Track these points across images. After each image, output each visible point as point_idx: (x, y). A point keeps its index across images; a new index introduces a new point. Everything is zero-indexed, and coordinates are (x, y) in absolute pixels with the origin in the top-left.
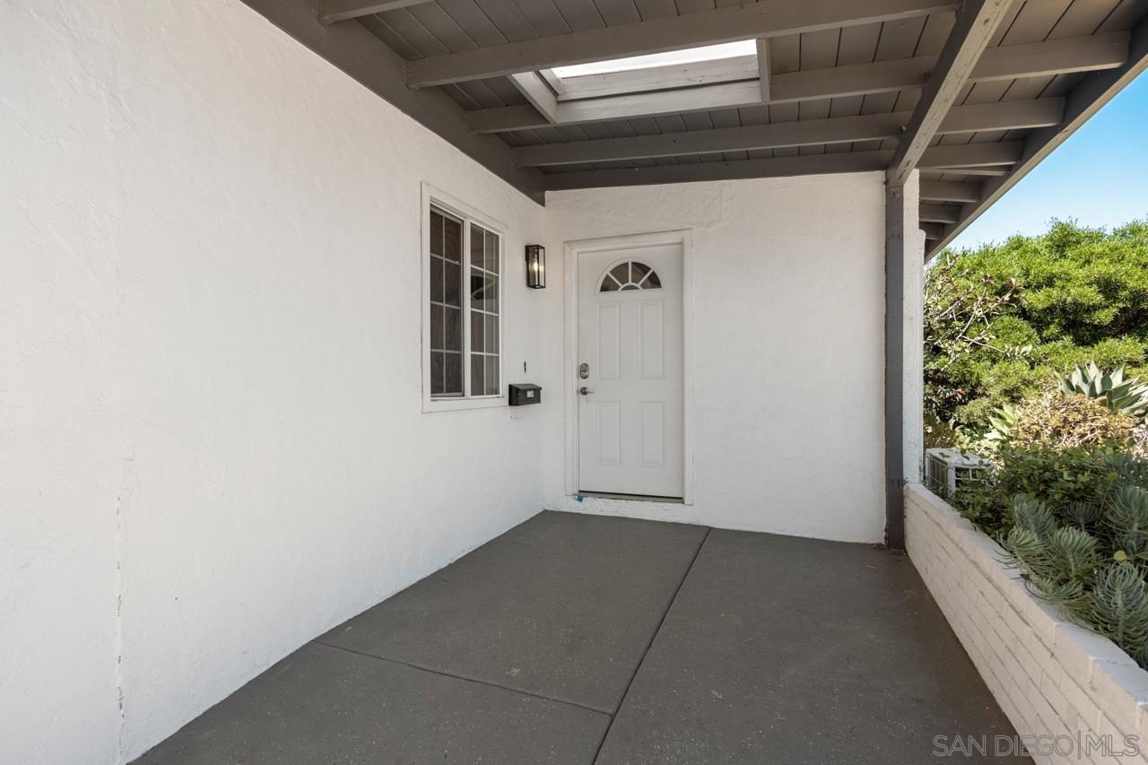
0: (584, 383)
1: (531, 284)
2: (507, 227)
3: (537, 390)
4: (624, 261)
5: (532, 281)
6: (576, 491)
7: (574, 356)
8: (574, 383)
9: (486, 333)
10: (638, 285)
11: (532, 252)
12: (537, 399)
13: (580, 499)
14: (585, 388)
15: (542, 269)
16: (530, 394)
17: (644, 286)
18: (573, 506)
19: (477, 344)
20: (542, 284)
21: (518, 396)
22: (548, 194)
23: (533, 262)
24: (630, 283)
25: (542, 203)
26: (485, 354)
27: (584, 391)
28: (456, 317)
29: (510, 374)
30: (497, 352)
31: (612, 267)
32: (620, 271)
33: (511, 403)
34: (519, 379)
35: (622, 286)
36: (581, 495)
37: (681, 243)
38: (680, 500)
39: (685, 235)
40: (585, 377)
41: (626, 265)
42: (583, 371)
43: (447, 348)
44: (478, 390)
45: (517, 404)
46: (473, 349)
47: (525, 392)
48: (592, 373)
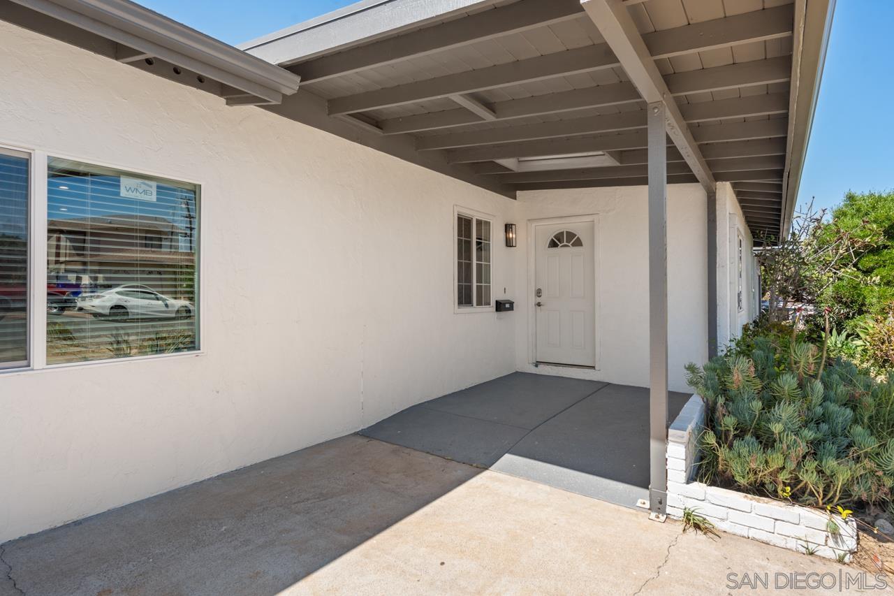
0: (539, 300)
1: (509, 245)
2: (494, 216)
3: (512, 304)
4: (562, 231)
5: (509, 243)
6: (534, 362)
7: (533, 284)
8: (533, 299)
9: (484, 274)
10: (570, 245)
11: (508, 228)
12: (511, 308)
13: (536, 366)
14: (539, 303)
15: (514, 236)
16: (507, 306)
17: (573, 245)
18: (532, 369)
19: (479, 280)
20: (514, 245)
21: (500, 306)
22: (518, 193)
23: (509, 233)
24: (565, 243)
25: (515, 198)
26: (483, 284)
27: (539, 305)
28: (469, 266)
29: (496, 294)
30: (490, 283)
31: (554, 235)
32: (559, 237)
33: (497, 310)
34: (501, 297)
35: (561, 245)
36: (537, 364)
37: (593, 221)
38: (593, 367)
39: (595, 217)
40: (540, 296)
41: (562, 233)
42: (539, 293)
43: (465, 282)
44: (479, 303)
45: (500, 311)
46: (477, 282)
47: (505, 304)
48: (544, 294)
